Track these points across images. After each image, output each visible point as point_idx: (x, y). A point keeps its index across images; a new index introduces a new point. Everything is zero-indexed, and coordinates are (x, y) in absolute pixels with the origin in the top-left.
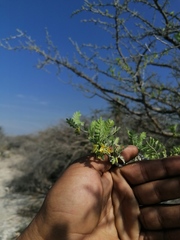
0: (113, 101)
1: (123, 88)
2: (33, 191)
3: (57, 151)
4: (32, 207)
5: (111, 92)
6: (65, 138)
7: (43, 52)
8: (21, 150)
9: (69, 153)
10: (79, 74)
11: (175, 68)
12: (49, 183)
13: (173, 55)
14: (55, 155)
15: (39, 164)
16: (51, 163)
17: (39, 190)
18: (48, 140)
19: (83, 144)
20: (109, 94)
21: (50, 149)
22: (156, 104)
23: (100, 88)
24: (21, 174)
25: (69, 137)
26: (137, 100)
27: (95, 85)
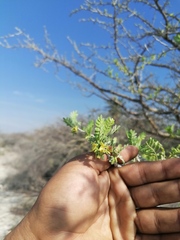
0: (111, 101)
1: (120, 88)
2: (27, 190)
3: (52, 149)
4: (25, 205)
5: (109, 91)
6: (61, 137)
7: (42, 51)
8: (16, 147)
9: (65, 152)
10: (77, 74)
11: (174, 69)
12: (43, 182)
13: (172, 56)
14: (50, 154)
15: (34, 162)
16: (46, 161)
17: (32, 188)
18: (43, 138)
19: (79, 143)
20: (107, 94)
21: (45, 147)
22: (153, 104)
23: (97, 87)
24: (15, 172)
25: (65, 135)
26: (135, 101)
27: (93, 84)
